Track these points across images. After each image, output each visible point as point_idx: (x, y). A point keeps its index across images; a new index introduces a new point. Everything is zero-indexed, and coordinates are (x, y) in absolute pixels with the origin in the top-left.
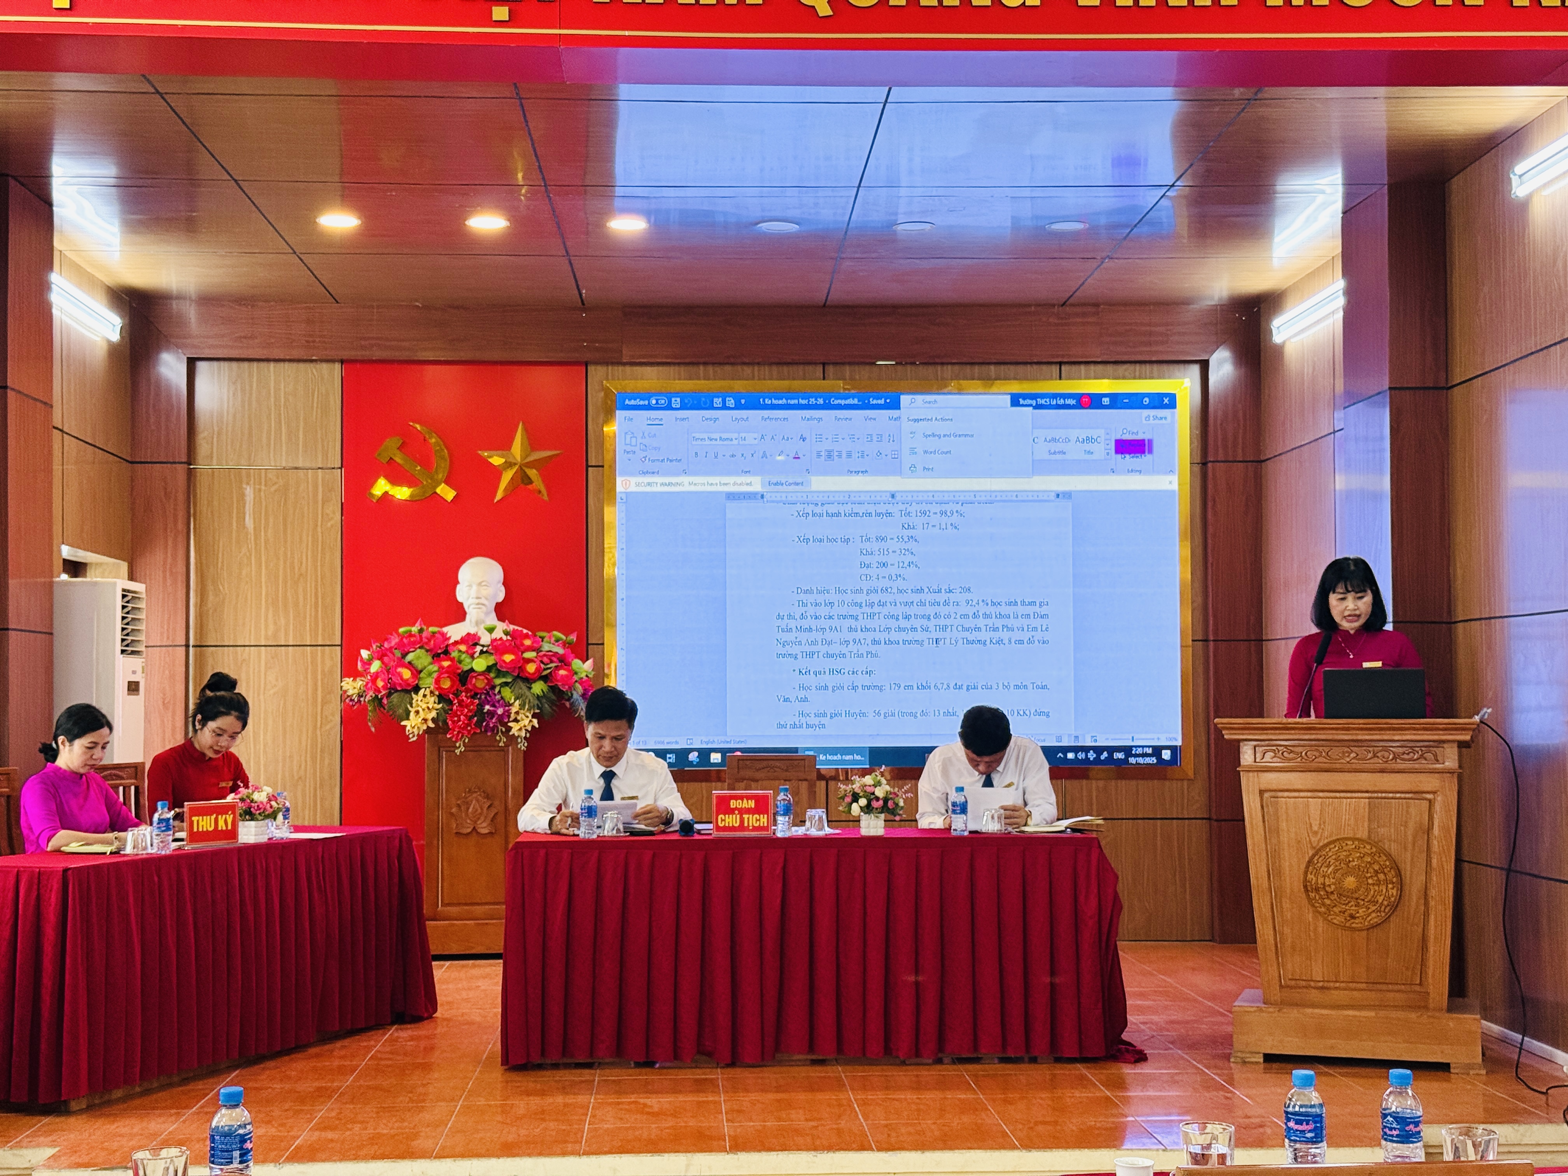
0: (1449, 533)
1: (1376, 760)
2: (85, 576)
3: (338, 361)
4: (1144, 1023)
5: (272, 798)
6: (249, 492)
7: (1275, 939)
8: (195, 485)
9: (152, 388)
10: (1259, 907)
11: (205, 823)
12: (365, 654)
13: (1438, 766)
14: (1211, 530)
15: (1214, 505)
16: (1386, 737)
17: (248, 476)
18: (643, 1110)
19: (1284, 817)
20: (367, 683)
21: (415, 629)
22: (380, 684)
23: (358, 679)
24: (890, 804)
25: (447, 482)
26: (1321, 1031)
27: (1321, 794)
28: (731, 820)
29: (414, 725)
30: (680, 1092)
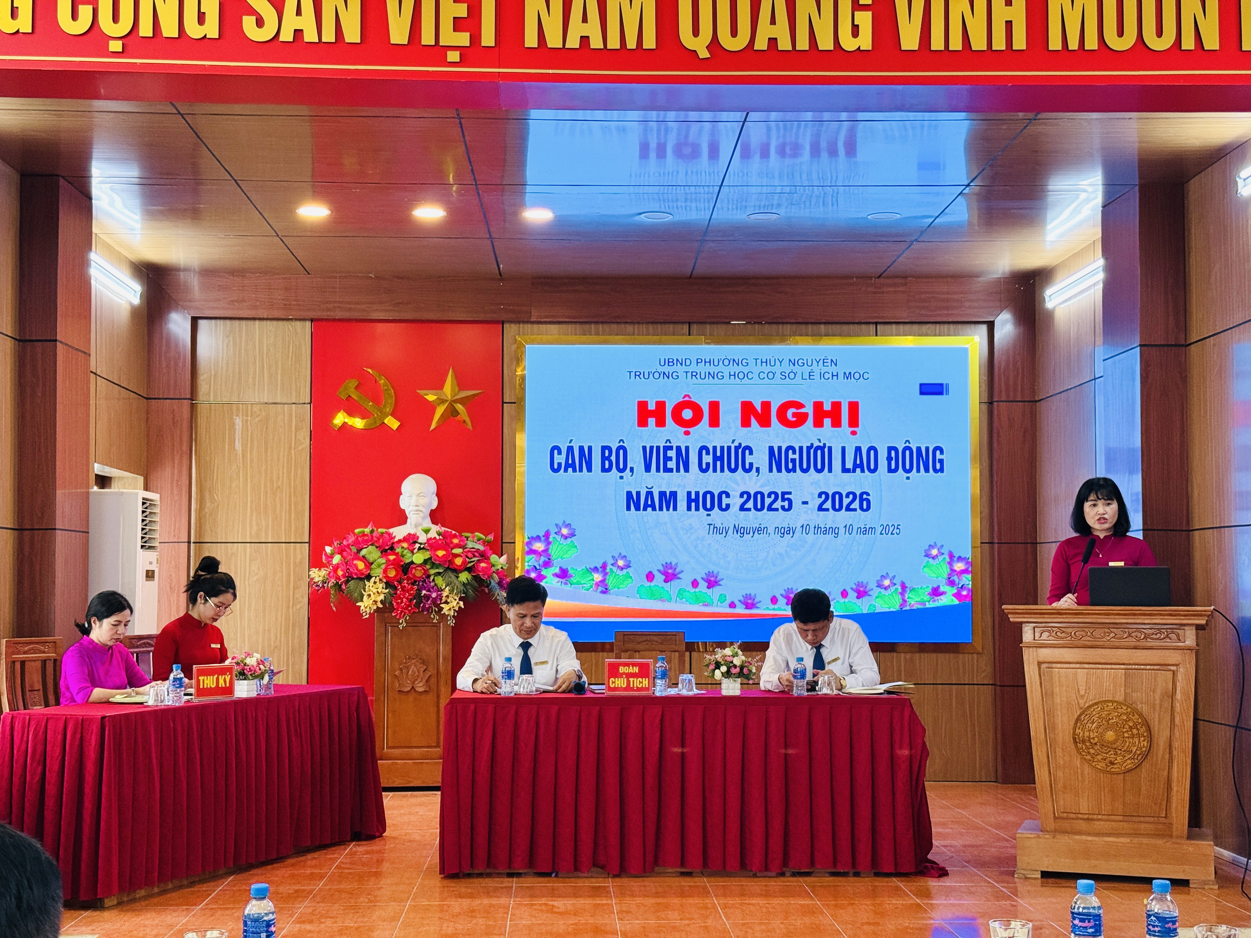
0: (1187, 459)
1: (1130, 639)
2: (110, 487)
3: (308, 320)
4: (945, 846)
5: (261, 662)
6: (238, 421)
7: (1051, 781)
8: (196, 416)
9: (164, 341)
10: (1038, 755)
11: (209, 682)
12: (328, 549)
13: (1181, 644)
14: (995, 455)
15: (998, 436)
16: (1138, 621)
17: (238, 409)
18: (551, 910)
19: (1057, 683)
20: (330, 572)
21: (367, 530)
22: (340, 573)
23: (322, 569)
24: (745, 671)
25: (393, 414)
26: (1087, 853)
27: (1087, 666)
28: (620, 683)
29: (366, 605)
30: (580, 896)
